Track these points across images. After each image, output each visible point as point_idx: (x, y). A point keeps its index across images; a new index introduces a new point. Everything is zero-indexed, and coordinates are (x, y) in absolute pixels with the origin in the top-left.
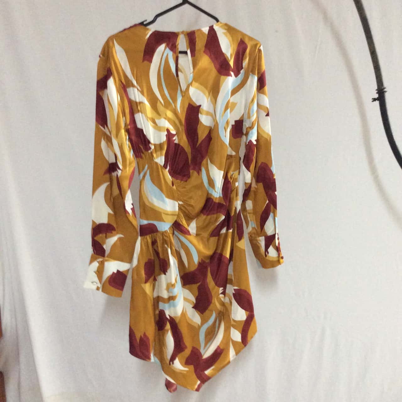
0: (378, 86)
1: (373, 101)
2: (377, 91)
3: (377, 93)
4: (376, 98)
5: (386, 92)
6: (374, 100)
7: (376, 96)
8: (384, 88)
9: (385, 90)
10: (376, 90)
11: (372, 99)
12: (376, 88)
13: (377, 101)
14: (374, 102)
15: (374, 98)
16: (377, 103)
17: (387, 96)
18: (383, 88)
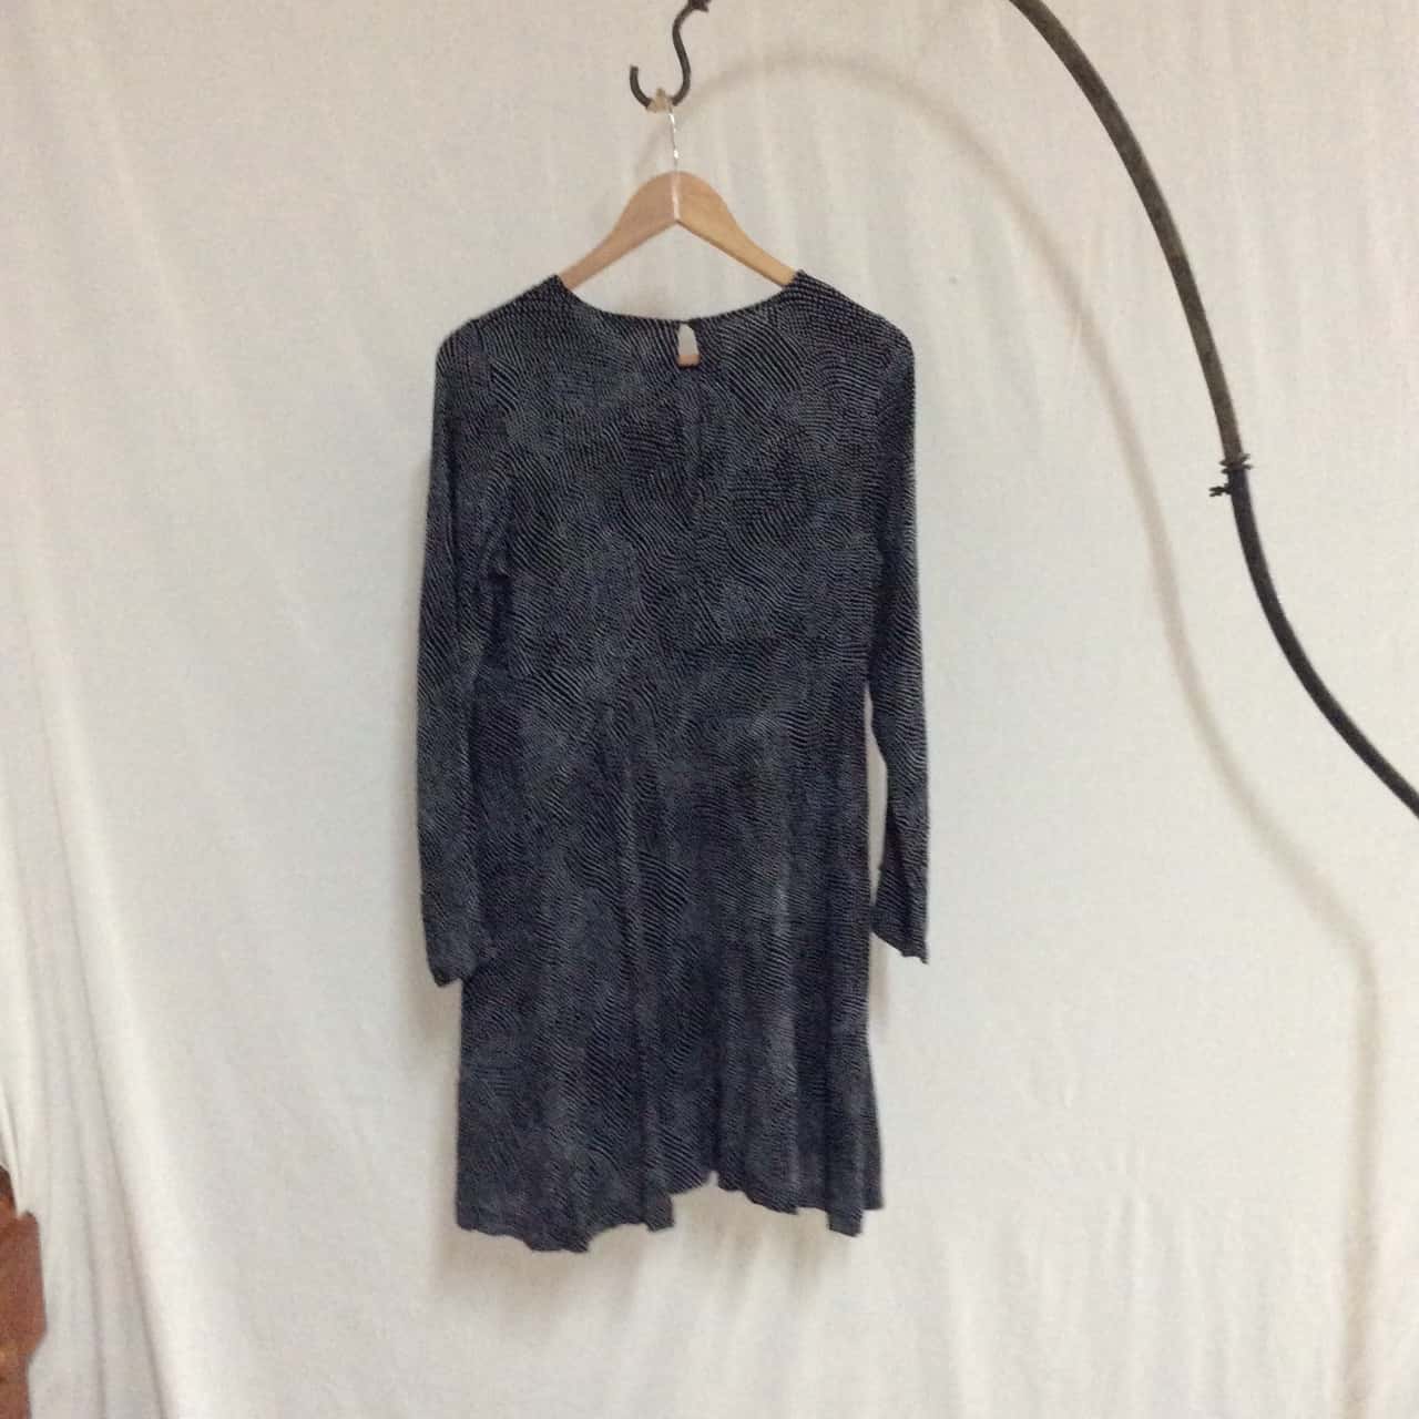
0: (1227, 453)
1: (1212, 495)
2: (1224, 467)
3: (1224, 472)
4: (1222, 485)
5: (1248, 467)
6: (1217, 491)
7: (1223, 480)
8: (1245, 458)
9: (1246, 462)
10: (1223, 463)
11: (1213, 489)
12: (1221, 456)
13: (1224, 494)
14: (1217, 497)
15: (1215, 486)
16: (1226, 499)
17: (1256, 483)
18: (1241, 455)
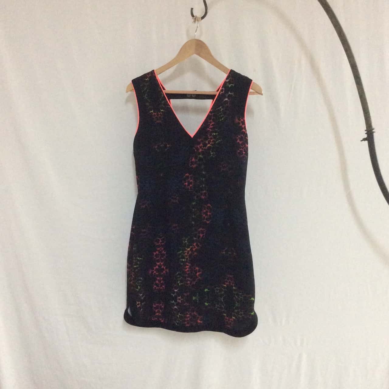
0: (367, 128)
1: (361, 141)
2: (366, 132)
7: (366, 136)
8: (373, 129)
9: (373, 131)
13: (366, 141)
15: (363, 138)
17: (376, 136)
